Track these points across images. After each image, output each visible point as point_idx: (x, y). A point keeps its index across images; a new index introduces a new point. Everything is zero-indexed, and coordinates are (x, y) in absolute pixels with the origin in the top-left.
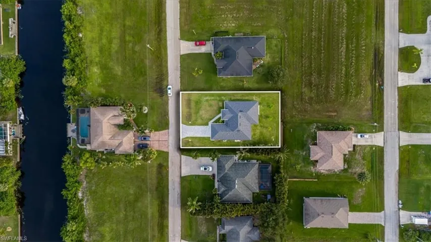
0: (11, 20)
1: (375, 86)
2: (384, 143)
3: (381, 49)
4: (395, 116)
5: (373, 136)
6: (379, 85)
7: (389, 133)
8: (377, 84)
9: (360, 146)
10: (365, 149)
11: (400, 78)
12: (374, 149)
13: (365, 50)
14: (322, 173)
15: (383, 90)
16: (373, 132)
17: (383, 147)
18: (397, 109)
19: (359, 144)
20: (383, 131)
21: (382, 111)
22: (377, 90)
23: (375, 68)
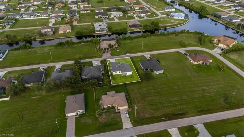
0: (139, 30)
1: (162, 117)
2: (125, 129)
3: (186, 116)
4: (146, 131)
5: (128, 121)
6: (163, 119)
7: (133, 131)
8: (163, 118)
9: (120, 115)
10: (119, 118)
11: (173, 129)
12: (120, 124)
13: (181, 108)
14: (100, 102)
15: (161, 122)
16: (131, 121)
17: (122, 129)
18: (152, 132)
19: (121, 115)
20: (134, 127)
21: (147, 124)
22: (159, 119)
23: (173, 116)
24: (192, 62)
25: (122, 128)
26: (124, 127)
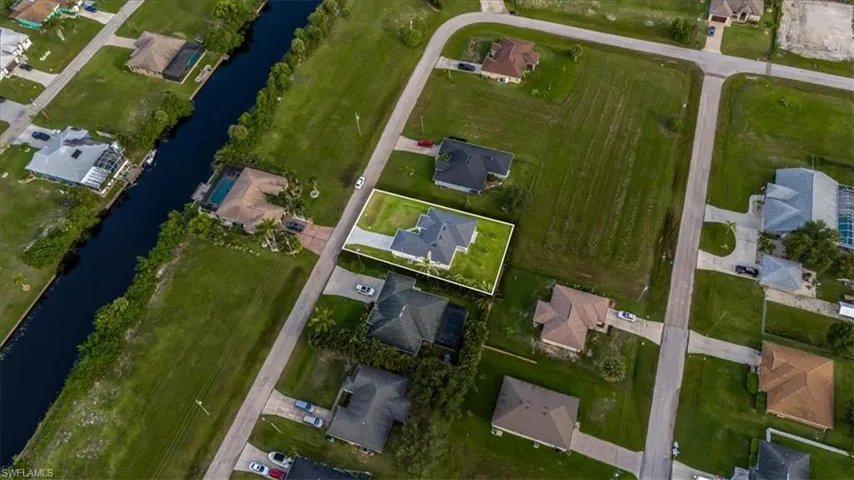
0: (208, 67)
1: (660, 259)
2: (662, 340)
3: (676, 216)
4: (685, 306)
5: (645, 324)
6: (667, 258)
7: (673, 328)
8: (664, 257)
10: (627, 339)
11: (700, 258)
12: (643, 344)
13: (652, 209)
14: (548, 354)
15: (672, 266)
16: (645, 318)
18: (690, 297)
19: (618, 327)
20: (662, 322)
21: (666, 294)
22: (663, 265)
23: (665, 236)
24: (507, 80)
25: (658, 347)
26: (657, 341)
